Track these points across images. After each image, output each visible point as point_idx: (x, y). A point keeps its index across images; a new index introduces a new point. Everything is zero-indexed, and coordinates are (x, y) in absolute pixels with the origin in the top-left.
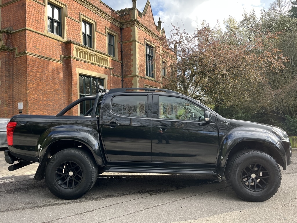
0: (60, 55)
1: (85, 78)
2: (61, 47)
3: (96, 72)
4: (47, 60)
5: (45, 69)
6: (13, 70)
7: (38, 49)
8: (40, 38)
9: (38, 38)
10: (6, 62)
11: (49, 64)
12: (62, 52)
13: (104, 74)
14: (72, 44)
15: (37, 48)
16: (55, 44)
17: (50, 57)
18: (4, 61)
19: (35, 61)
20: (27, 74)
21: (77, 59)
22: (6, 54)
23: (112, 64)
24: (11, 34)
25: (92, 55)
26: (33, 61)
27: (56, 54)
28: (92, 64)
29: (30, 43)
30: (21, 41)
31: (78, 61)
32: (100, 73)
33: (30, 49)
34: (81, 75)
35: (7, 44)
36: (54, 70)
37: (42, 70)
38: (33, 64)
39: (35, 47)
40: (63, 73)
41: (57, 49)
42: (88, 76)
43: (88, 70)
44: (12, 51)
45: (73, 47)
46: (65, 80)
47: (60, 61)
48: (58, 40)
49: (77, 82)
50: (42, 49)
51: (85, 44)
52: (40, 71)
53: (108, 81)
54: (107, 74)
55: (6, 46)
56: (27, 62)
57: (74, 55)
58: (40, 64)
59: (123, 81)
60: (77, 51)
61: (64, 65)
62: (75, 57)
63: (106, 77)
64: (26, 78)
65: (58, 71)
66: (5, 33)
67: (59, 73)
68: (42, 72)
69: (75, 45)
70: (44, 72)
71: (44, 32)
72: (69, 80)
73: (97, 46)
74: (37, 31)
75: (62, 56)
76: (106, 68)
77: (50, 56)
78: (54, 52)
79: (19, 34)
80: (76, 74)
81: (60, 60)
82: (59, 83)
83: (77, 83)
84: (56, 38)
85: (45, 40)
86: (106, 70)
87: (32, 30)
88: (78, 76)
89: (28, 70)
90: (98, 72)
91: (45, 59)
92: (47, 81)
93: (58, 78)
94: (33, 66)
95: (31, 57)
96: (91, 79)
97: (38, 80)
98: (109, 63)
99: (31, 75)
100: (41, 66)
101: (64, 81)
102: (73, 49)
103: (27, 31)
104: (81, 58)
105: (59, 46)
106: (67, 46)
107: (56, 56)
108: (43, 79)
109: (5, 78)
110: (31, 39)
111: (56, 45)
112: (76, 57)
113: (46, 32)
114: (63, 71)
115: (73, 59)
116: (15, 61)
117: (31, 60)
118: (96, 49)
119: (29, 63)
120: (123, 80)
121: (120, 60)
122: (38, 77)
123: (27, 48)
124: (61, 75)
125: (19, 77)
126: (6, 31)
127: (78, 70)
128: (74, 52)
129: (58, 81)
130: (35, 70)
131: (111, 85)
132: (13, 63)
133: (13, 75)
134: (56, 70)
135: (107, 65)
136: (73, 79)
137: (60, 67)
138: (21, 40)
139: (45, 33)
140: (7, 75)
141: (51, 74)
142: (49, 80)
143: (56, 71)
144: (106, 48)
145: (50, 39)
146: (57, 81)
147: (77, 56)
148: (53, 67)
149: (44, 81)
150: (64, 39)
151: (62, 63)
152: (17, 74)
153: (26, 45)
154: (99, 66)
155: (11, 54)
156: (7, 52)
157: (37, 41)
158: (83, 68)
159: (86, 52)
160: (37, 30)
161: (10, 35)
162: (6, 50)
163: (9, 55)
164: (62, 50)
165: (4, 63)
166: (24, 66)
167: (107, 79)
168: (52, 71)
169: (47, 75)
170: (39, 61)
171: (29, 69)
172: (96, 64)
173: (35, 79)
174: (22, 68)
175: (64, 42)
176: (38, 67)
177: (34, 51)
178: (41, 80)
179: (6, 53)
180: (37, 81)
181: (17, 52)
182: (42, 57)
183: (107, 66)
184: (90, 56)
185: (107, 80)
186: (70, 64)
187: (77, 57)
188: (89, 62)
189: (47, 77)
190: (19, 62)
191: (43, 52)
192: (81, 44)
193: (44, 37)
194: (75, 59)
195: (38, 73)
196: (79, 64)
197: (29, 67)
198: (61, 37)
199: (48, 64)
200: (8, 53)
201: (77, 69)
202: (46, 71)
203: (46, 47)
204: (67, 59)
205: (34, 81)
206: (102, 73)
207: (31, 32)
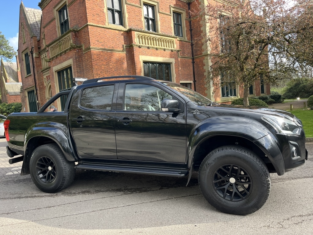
0: (123, 45)
1: (150, 64)
2: (123, 36)
3: (161, 56)
4: (110, 52)
5: (108, 61)
6: (83, 65)
7: (101, 42)
8: (102, 31)
9: (100, 32)
10: (76, 59)
11: (112, 56)
12: (125, 41)
13: (171, 58)
14: (133, 32)
15: (100, 42)
16: (117, 34)
17: (113, 49)
18: (75, 59)
19: (99, 55)
20: (92, 68)
21: (139, 47)
22: (76, 51)
23: (180, 46)
24: (78, 31)
25: (155, 39)
26: (97, 55)
27: (118, 44)
28: (156, 49)
29: (93, 38)
30: (85, 38)
31: (141, 48)
32: (165, 57)
33: (94, 43)
34: (145, 62)
35: (75, 42)
36: (118, 61)
37: (107, 62)
38: (98, 58)
39: (98, 41)
40: (127, 63)
41: (119, 40)
42: (153, 63)
43: (152, 56)
44: (80, 47)
45: (135, 35)
46: (130, 69)
47: (123, 51)
48: (120, 30)
49: (141, 70)
50: (104, 42)
51: (149, 29)
52: (105, 64)
53: (175, 65)
54: (173, 58)
55: (74, 44)
56: (92, 57)
57: (136, 43)
58: (104, 57)
59: (194, 62)
60: (139, 38)
61: (127, 55)
62: (137, 44)
63: (172, 60)
64: (93, 72)
65: (122, 61)
66: (72, 31)
67: (123, 63)
68: (107, 64)
69: (136, 32)
70: (108, 64)
71: (105, 24)
72: (133, 69)
73: (161, 29)
74: (98, 25)
75: (125, 45)
76: (172, 51)
77: (113, 48)
78: (116, 43)
79: (83, 30)
80: (140, 62)
81: (123, 50)
82: (123, 73)
83: (141, 71)
84: (118, 29)
85: (107, 33)
86: (173, 53)
87: (94, 24)
88: (142, 64)
89: (94, 65)
90: (163, 57)
91: (108, 51)
92: (112, 73)
93: (122, 68)
94: (98, 60)
95: (95, 52)
96: (156, 65)
97: (103, 72)
98: (175, 45)
99: (97, 69)
100: (105, 59)
101: (129, 71)
102: (135, 37)
103: (89, 27)
104: (144, 45)
105: (121, 36)
106: (128, 34)
107: (118, 46)
108: (107, 71)
109: (77, 74)
110: (94, 34)
111: (118, 35)
112: (138, 44)
113: (107, 24)
114: (127, 61)
115: (135, 47)
116: (84, 58)
117: (95, 54)
118: (160, 33)
119: (94, 57)
120: (194, 61)
121: (189, 39)
122: (103, 70)
123: (91, 43)
124: (125, 65)
125: (87, 72)
126: (73, 30)
127: (141, 58)
128: (136, 39)
129: (123, 71)
130: (100, 64)
131: (180, 69)
132: (82, 60)
133: (83, 70)
134: (120, 60)
135: (174, 48)
136: (137, 68)
137: (123, 57)
138: (85, 37)
139: (107, 26)
140: (79, 71)
141: (115, 65)
142: (114, 72)
143: (119, 62)
144: (172, 29)
145: (112, 30)
146: (122, 71)
147: (140, 43)
148: (116, 58)
149: (109, 73)
150: (125, 28)
151: (125, 53)
152: (86, 69)
153: (89, 40)
154: (164, 50)
155: (79, 51)
156: (76, 49)
157: (99, 35)
158: (147, 55)
159: (149, 38)
160: (99, 24)
161: (77, 33)
162: (75, 48)
163: (79, 52)
164: (124, 40)
165: (75, 61)
166: (90, 61)
167: (174, 62)
168: (116, 62)
169: (111, 67)
170: (103, 54)
171: (94, 64)
172: (161, 49)
173: (101, 72)
174: (89, 63)
175: (125, 31)
176: (102, 60)
177: (98, 45)
178: (106, 72)
179: (76, 50)
180: (102, 74)
181: (84, 49)
182: (105, 49)
183: (173, 49)
184: (153, 41)
185: (175, 64)
186: (133, 53)
187: (140, 44)
188: (153, 48)
189: (111, 69)
190: (86, 58)
191: (106, 45)
192: (143, 29)
193: (105, 29)
194: (137, 47)
195: (103, 66)
196: (142, 51)
197: (94, 61)
198: (123, 26)
199: (111, 56)
200: (77, 51)
201: (140, 56)
202: (111, 62)
203: (108, 39)
204: (130, 48)
205: (99, 74)
206: (168, 57)
207: (93, 27)
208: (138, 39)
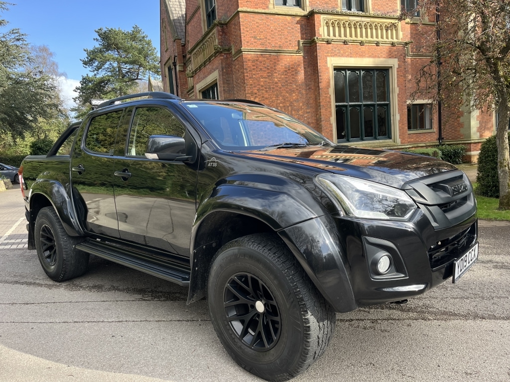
0: (299, 42)
1: (348, 72)
2: (299, 25)
3: (370, 57)
4: (276, 54)
5: (271, 70)
6: (233, 80)
7: (260, 39)
8: (262, 20)
9: (259, 21)
10: (223, 70)
11: (278, 61)
12: (302, 34)
13: (390, 58)
14: (316, 16)
15: (258, 39)
16: (289, 23)
17: (280, 49)
18: (221, 70)
19: (257, 60)
20: (245, 84)
21: (328, 41)
22: (222, 58)
23: (411, 33)
24: (226, 24)
25: (360, 25)
26: (253, 61)
27: (290, 41)
28: (361, 43)
29: (247, 33)
30: (236, 34)
31: (330, 43)
32: (379, 57)
33: (247, 42)
34: (338, 69)
35: (222, 42)
36: (289, 70)
37: (268, 73)
38: (254, 66)
39: (255, 38)
40: (305, 72)
41: (293, 32)
42: (353, 69)
43: (351, 57)
44: (229, 50)
45: (320, 21)
46: (310, 83)
47: (298, 52)
48: (293, 15)
49: (329, 82)
50: (266, 38)
51: (350, 8)
52: (265, 75)
53: (397, 71)
54: (395, 58)
55: (219, 46)
56: (244, 65)
57: (321, 35)
58: (264, 64)
59: (441, 63)
60: (328, 27)
61: (306, 58)
62: (323, 38)
63: (394, 63)
64: (245, 91)
65: (296, 70)
66: (218, 25)
67: (297, 72)
68: (269, 76)
69: (322, 16)
70: (270, 76)
71: (267, 7)
72: (315, 82)
73: (374, 5)
74: (256, 10)
75: (301, 42)
76: (393, 44)
77: (280, 47)
78: (286, 39)
79: (233, 22)
80: (328, 69)
81: (299, 49)
82: (297, 89)
83: (329, 86)
84: (290, 13)
85: (271, 22)
86: (395, 48)
87: (249, 10)
88: (332, 73)
89: (247, 78)
90: (375, 57)
91: (272, 54)
92: (277, 90)
93: (296, 81)
94: (254, 69)
95: (249, 56)
96: (360, 73)
97: (262, 90)
98: (401, 34)
99: (251, 85)
100: (265, 67)
101: (307, 85)
102: (320, 25)
103: (241, 14)
104: (337, 37)
105: (296, 25)
106: (308, 22)
107: (290, 44)
108: (270, 88)
109: (224, 94)
110: (248, 26)
111: (290, 25)
112: (326, 37)
113: (271, 6)
114: (305, 68)
115: (319, 43)
116: (234, 67)
117: (249, 60)
118: (372, 12)
119: (248, 65)
120: (441, 61)
121: (433, 20)
122: (262, 86)
123: (243, 42)
124: (301, 76)
125: (239, 90)
126: (219, 22)
127: (330, 62)
128: (321, 29)
129: (297, 86)
130: (258, 76)
131: (410, 77)
132: (232, 70)
133: (234, 87)
134: (292, 68)
135: (397, 38)
136: (321, 79)
137: (299, 62)
138: (235, 32)
139: (271, 10)
140: (226, 89)
141: (283, 76)
142: (281, 88)
143: (291, 70)
144: (397, 3)
145: (280, 16)
146: (295, 86)
147: (329, 35)
148: (286, 64)
149: (273, 91)
150: (304, 10)
151: (302, 54)
152: (237, 86)
153: (241, 37)
154: (377, 44)
155: (228, 56)
156: (223, 54)
157: (257, 26)
158: (342, 56)
159: (347, 24)
160: (257, 8)
161: (225, 27)
162: (221, 52)
163: (227, 58)
164: (301, 31)
165: (221, 73)
166: (242, 72)
167: (396, 66)
168: (286, 71)
169: (276, 80)
170: (263, 59)
171: (247, 76)
172: (370, 42)
173: (258, 90)
174: (240, 75)
175: (304, 16)
176: (261, 69)
177: (254, 44)
178: (268, 90)
179: (222, 56)
180: (260, 93)
181: (233, 52)
182: (266, 51)
183: (395, 40)
184: (356, 28)
185: (397, 69)
186: (315, 54)
187: (328, 37)
188: (354, 41)
189: (276, 83)
190: (237, 67)
191: (269, 43)
192: (339, 10)
193: (269, 16)
194: (324, 42)
195: (262, 80)
196: (332, 50)
197: (247, 72)
198: (301, 7)
199: (276, 61)
200: (225, 56)
201: (328, 59)
202: (275, 73)
203: (272, 33)
204: (310, 47)
205: (256, 94)
206: (385, 58)
207: (246, 14)
208: (326, 28)
